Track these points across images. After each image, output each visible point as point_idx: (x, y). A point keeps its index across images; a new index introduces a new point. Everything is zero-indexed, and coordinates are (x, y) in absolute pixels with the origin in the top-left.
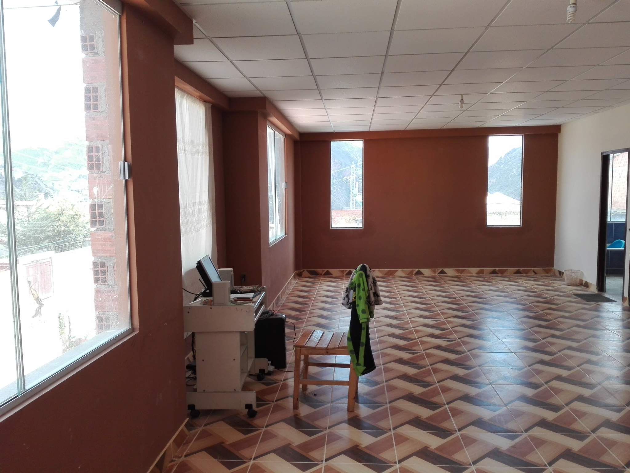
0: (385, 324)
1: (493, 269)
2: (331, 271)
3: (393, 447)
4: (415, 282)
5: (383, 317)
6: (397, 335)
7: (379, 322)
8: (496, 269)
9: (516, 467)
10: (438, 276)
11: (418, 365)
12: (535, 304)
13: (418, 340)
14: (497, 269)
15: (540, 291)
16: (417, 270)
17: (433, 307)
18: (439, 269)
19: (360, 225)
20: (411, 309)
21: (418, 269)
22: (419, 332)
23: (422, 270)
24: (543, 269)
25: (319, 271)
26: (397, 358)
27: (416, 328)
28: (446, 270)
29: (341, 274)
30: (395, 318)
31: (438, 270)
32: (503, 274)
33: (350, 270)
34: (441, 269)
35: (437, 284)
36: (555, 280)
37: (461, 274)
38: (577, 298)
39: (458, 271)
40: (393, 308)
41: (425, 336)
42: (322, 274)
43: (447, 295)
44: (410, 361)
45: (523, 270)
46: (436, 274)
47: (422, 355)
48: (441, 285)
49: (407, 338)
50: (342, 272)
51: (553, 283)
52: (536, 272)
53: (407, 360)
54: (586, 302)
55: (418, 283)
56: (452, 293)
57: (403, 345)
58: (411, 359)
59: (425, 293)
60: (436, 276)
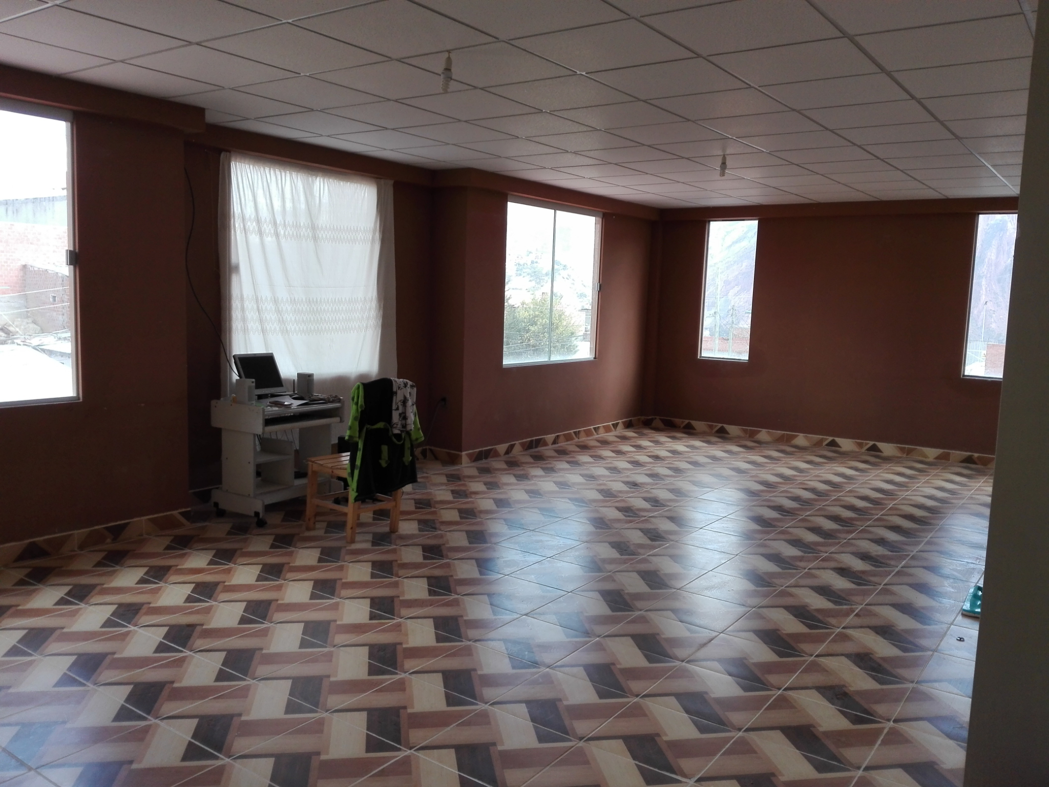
1: (968, 453)
2: (695, 423)
8: (973, 455)
14: (976, 455)
16: (831, 439)
18: (868, 442)
19: (745, 357)
23: (838, 440)
25: (677, 421)
28: (881, 445)
29: (707, 430)
31: (867, 444)
32: (985, 465)
33: (722, 426)
34: (871, 443)
37: (907, 455)
39: (902, 450)
42: (680, 427)
50: (711, 427)
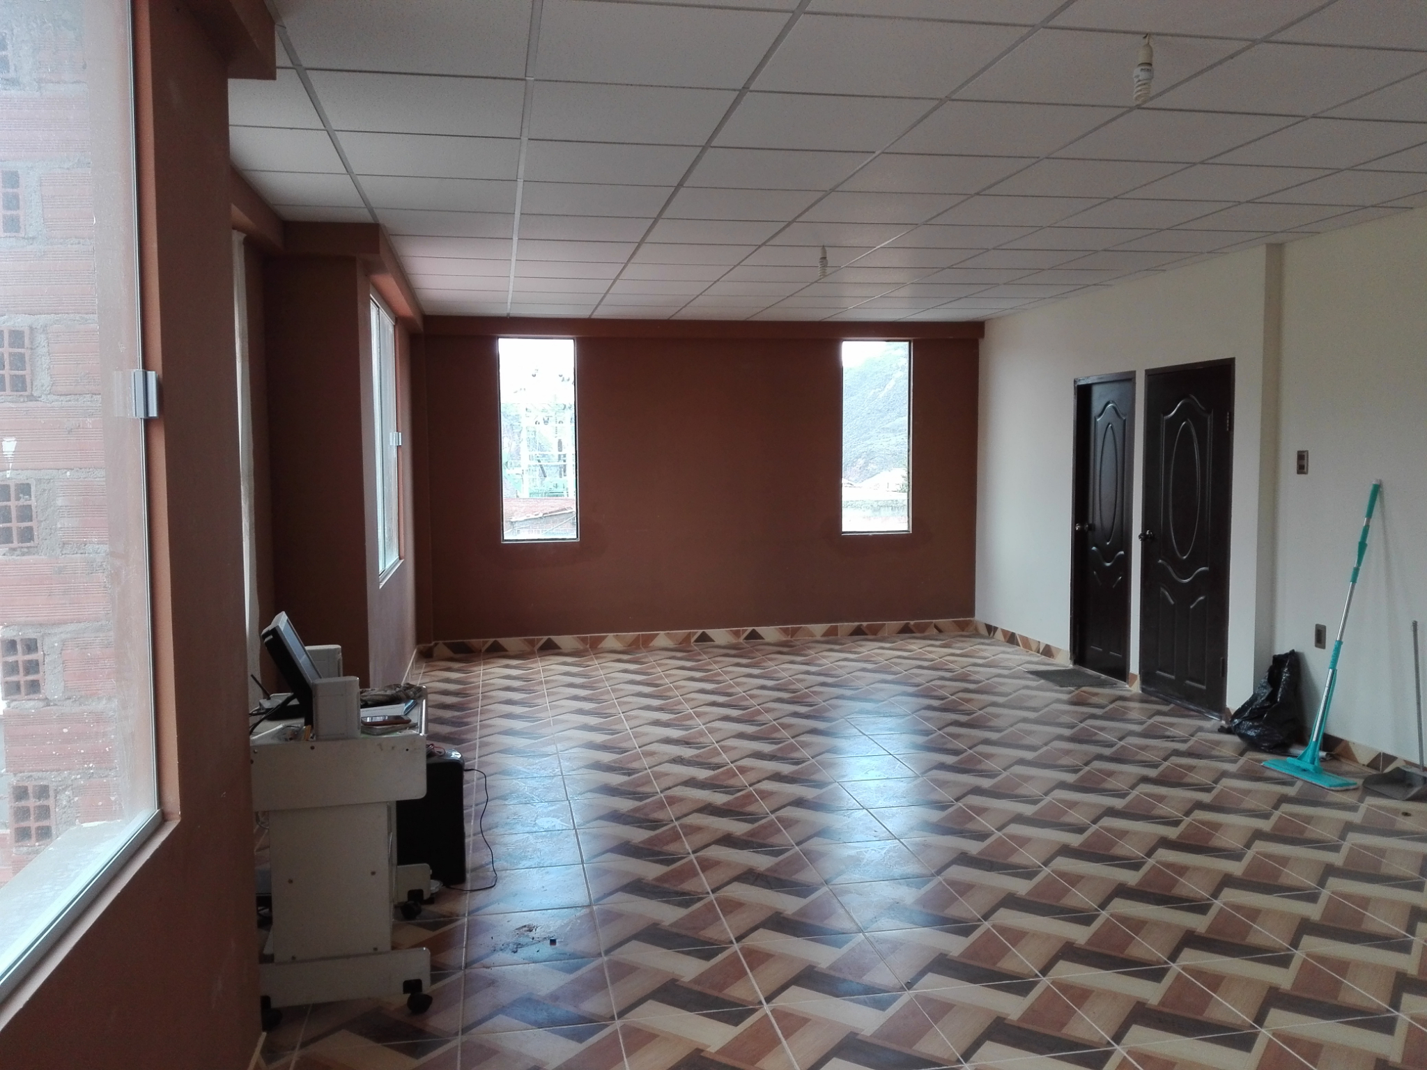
0: (666, 758)
1: (857, 624)
2: (504, 641)
3: (780, 1042)
4: (700, 660)
5: (657, 741)
6: (702, 782)
7: (652, 754)
8: (861, 625)
9: (1051, 1055)
10: (746, 643)
11: (772, 846)
12: (961, 695)
13: (751, 788)
15: (962, 668)
17: (759, 713)
18: (745, 628)
19: (571, 534)
20: (713, 721)
21: (701, 631)
22: (748, 771)
23: (710, 632)
24: (953, 621)
25: (475, 642)
26: (719, 835)
27: (739, 763)
28: (761, 630)
29: (527, 648)
30: (685, 742)
31: (744, 631)
32: (875, 635)
34: (750, 629)
35: (750, 661)
36: (983, 644)
37: (791, 637)
38: (1038, 681)
39: (785, 631)
40: (674, 719)
41: (764, 779)
42: (481, 651)
43: (778, 684)
44: (750, 839)
45: (915, 624)
46: (741, 640)
47: (772, 824)
48: (757, 663)
49: (726, 787)
50: (532, 643)
51: (982, 650)
52: (940, 627)
53: (745, 838)
54: (1058, 688)
55: (709, 662)
56: (787, 679)
57: (724, 804)
58: (752, 834)
59: (731, 682)
60: (741, 643)
